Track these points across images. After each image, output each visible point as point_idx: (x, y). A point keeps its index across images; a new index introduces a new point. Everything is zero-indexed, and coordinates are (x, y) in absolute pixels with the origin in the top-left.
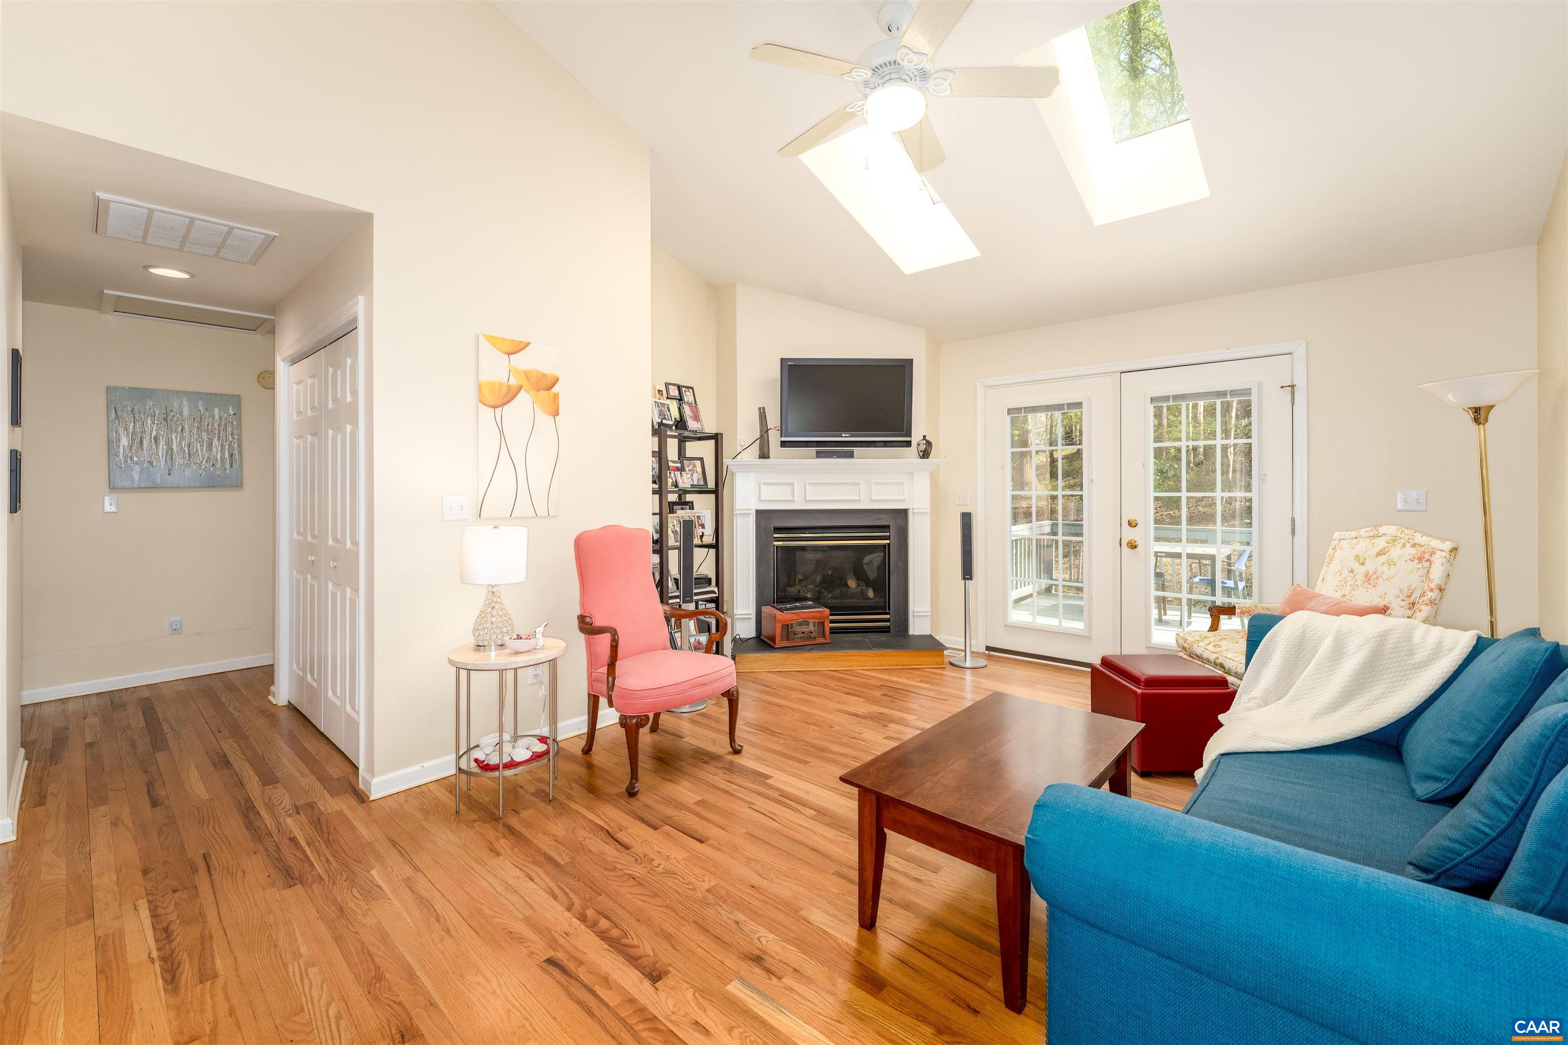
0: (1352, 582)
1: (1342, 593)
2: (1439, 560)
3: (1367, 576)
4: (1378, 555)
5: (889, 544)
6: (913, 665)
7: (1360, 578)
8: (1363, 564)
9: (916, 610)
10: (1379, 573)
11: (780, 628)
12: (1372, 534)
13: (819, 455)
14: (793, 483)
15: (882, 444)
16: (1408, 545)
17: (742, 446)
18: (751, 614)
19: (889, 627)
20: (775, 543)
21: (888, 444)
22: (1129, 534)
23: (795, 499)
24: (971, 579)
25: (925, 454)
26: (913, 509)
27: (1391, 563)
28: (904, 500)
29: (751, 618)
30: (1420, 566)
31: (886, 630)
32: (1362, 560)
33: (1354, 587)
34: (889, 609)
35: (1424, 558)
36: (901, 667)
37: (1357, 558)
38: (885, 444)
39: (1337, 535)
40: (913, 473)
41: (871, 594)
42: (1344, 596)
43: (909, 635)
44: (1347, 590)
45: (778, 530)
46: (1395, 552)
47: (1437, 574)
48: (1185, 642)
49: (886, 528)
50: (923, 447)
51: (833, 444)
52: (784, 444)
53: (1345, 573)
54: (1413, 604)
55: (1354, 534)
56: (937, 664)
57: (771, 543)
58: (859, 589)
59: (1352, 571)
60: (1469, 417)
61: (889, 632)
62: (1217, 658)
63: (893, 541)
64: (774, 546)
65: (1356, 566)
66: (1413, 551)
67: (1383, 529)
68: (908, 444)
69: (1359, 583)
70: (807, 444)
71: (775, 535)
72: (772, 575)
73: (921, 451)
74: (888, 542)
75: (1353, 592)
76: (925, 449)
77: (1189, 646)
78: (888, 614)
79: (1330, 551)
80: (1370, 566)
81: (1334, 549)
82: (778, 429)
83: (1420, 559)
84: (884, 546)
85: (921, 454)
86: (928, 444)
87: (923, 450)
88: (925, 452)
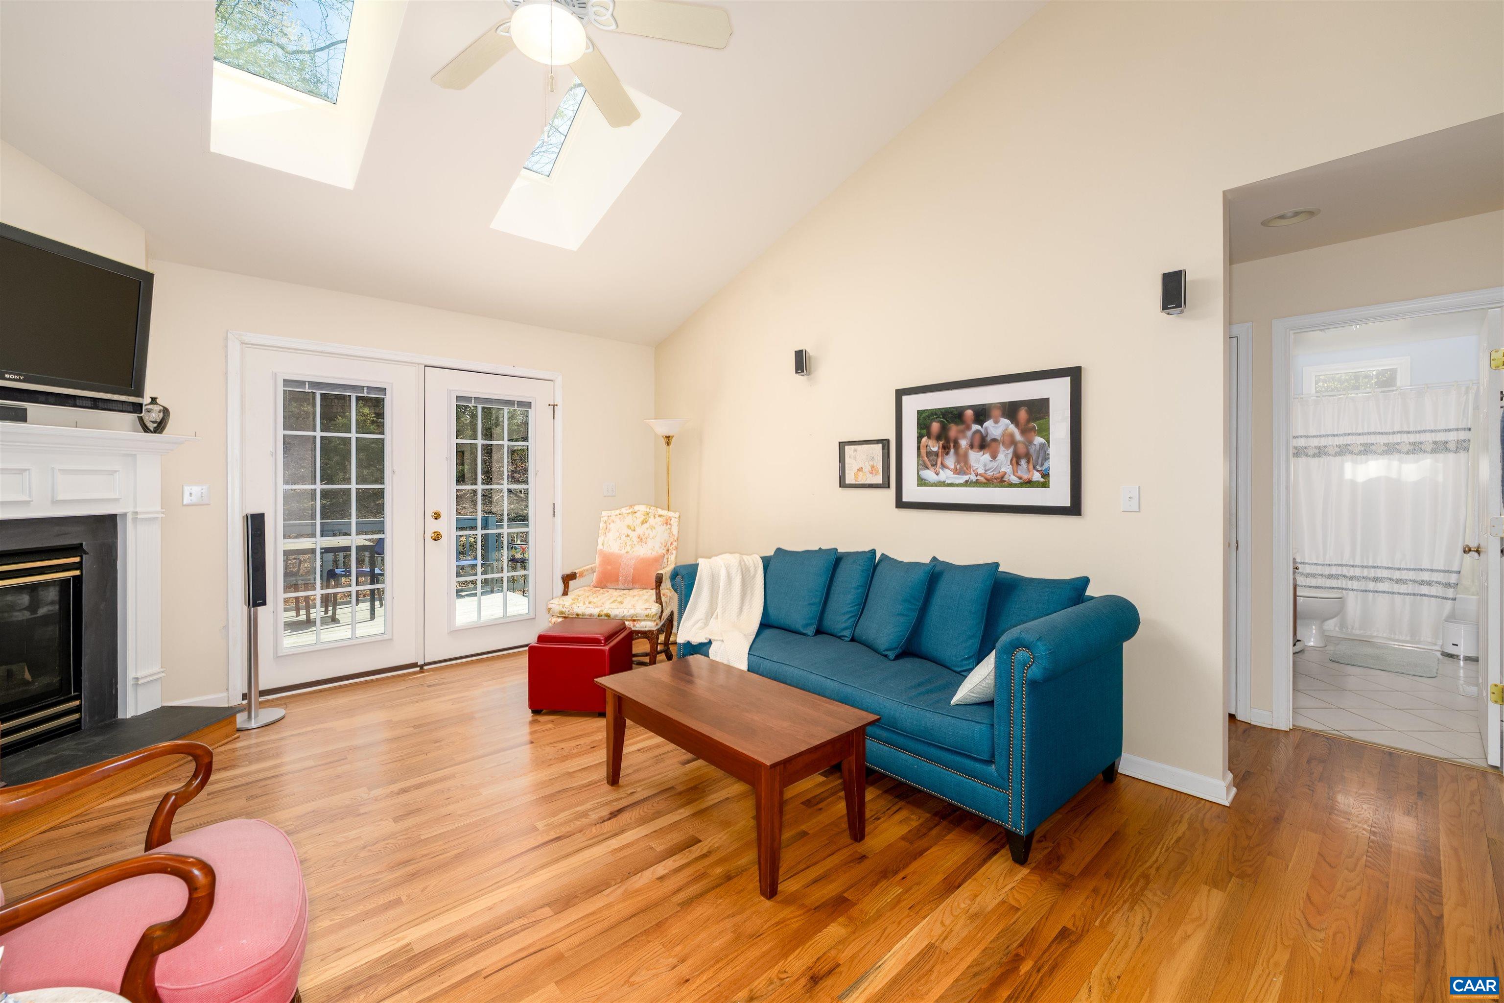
0: (631, 543)
1: (625, 551)
2: (674, 522)
3: (640, 538)
4: (642, 524)
5: (76, 578)
7: (635, 539)
8: (634, 530)
9: (139, 675)
10: (646, 535)
12: (630, 511)
15: (88, 403)
16: (657, 516)
19: (79, 721)
21: (100, 404)
22: (433, 526)
24: (264, 603)
25: (160, 427)
26: (136, 513)
27: (652, 528)
28: (117, 500)
30: (667, 528)
31: (72, 729)
32: (633, 528)
33: (633, 546)
34: (78, 690)
35: (667, 522)
37: (629, 527)
38: (95, 404)
39: (604, 513)
40: (136, 455)
42: (627, 552)
43: (126, 720)
44: (628, 549)
46: (652, 521)
47: (675, 530)
48: (563, 607)
49: (72, 550)
50: (155, 418)
53: (623, 537)
54: (668, 550)
55: (618, 512)
59: (628, 536)
60: (663, 441)
61: (77, 729)
62: (602, 611)
63: (87, 569)
65: (630, 532)
66: (660, 519)
67: (636, 508)
68: (137, 408)
69: (635, 543)
73: (152, 424)
74: (76, 573)
75: (633, 550)
76: (163, 419)
77: (568, 610)
78: (77, 698)
79: (602, 525)
80: (640, 530)
81: (606, 523)
83: (666, 523)
84: (67, 581)
85: (152, 426)
86: (166, 411)
87: (159, 421)
88: (160, 423)
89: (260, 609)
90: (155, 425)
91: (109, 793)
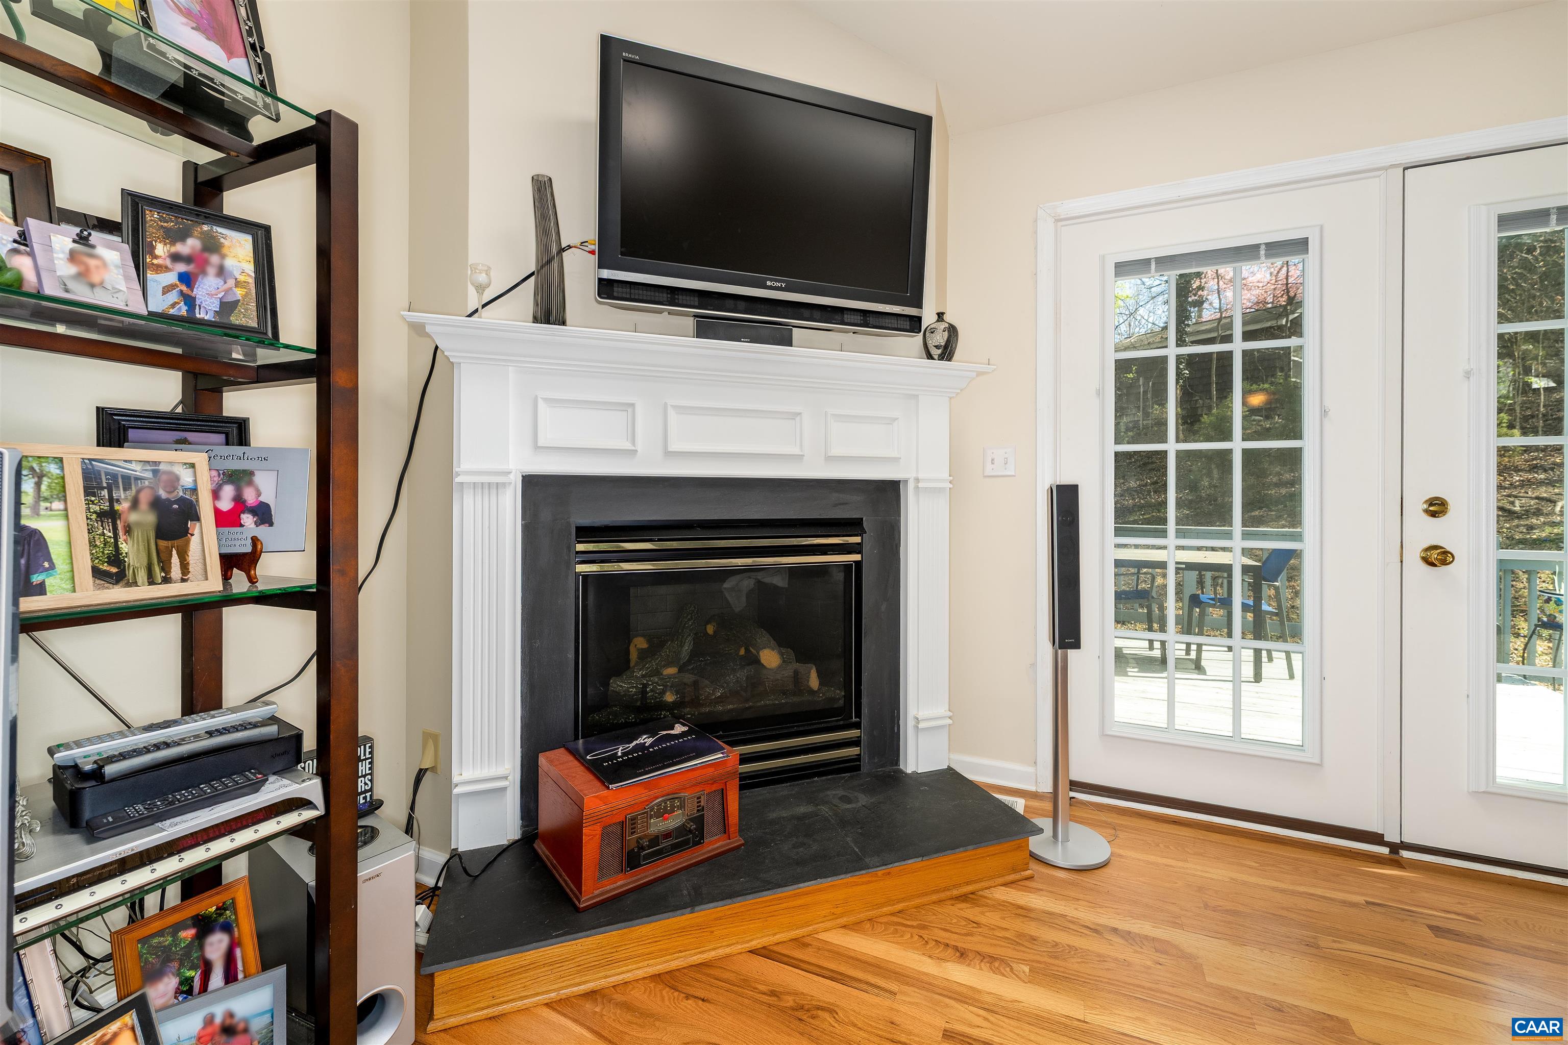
5: (858, 564)
6: (960, 885)
9: (921, 715)
11: (597, 838)
13: (704, 330)
14: (633, 405)
15: (858, 318)
17: (480, 289)
18: (506, 778)
19: (858, 758)
20: (580, 568)
21: (871, 320)
23: (639, 447)
24: (1077, 645)
25: (947, 352)
26: (917, 480)
28: (896, 460)
29: (504, 789)
31: (851, 766)
34: (858, 715)
36: (934, 897)
38: (867, 319)
40: (917, 396)
41: (814, 682)
43: (906, 774)
45: (585, 533)
49: (853, 526)
50: (940, 338)
51: (742, 304)
52: (607, 289)
56: (1015, 870)
57: (569, 566)
58: (788, 672)
61: (857, 768)
63: (868, 558)
64: (577, 575)
68: (914, 324)
70: (673, 296)
71: (580, 547)
72: (571, 655)
73: (936, 347)
74: (857, 557)
76: (948, 341)
78: (857, 726)
82: (592, 247)
84: (847, 567)
85: (936, 352)
86: (952, 331)
87: (943, 344)
88: (946, 347)
89: (1071, 653)
90: (939, 351)
91: (841, 916)
